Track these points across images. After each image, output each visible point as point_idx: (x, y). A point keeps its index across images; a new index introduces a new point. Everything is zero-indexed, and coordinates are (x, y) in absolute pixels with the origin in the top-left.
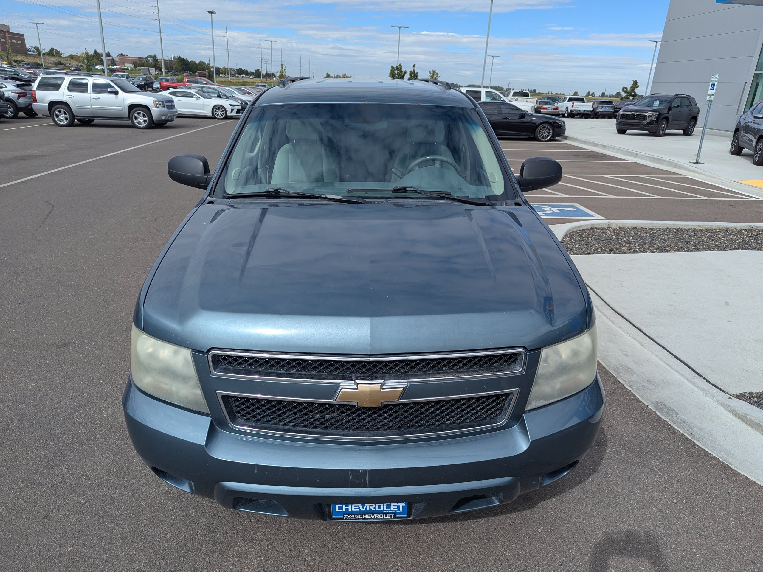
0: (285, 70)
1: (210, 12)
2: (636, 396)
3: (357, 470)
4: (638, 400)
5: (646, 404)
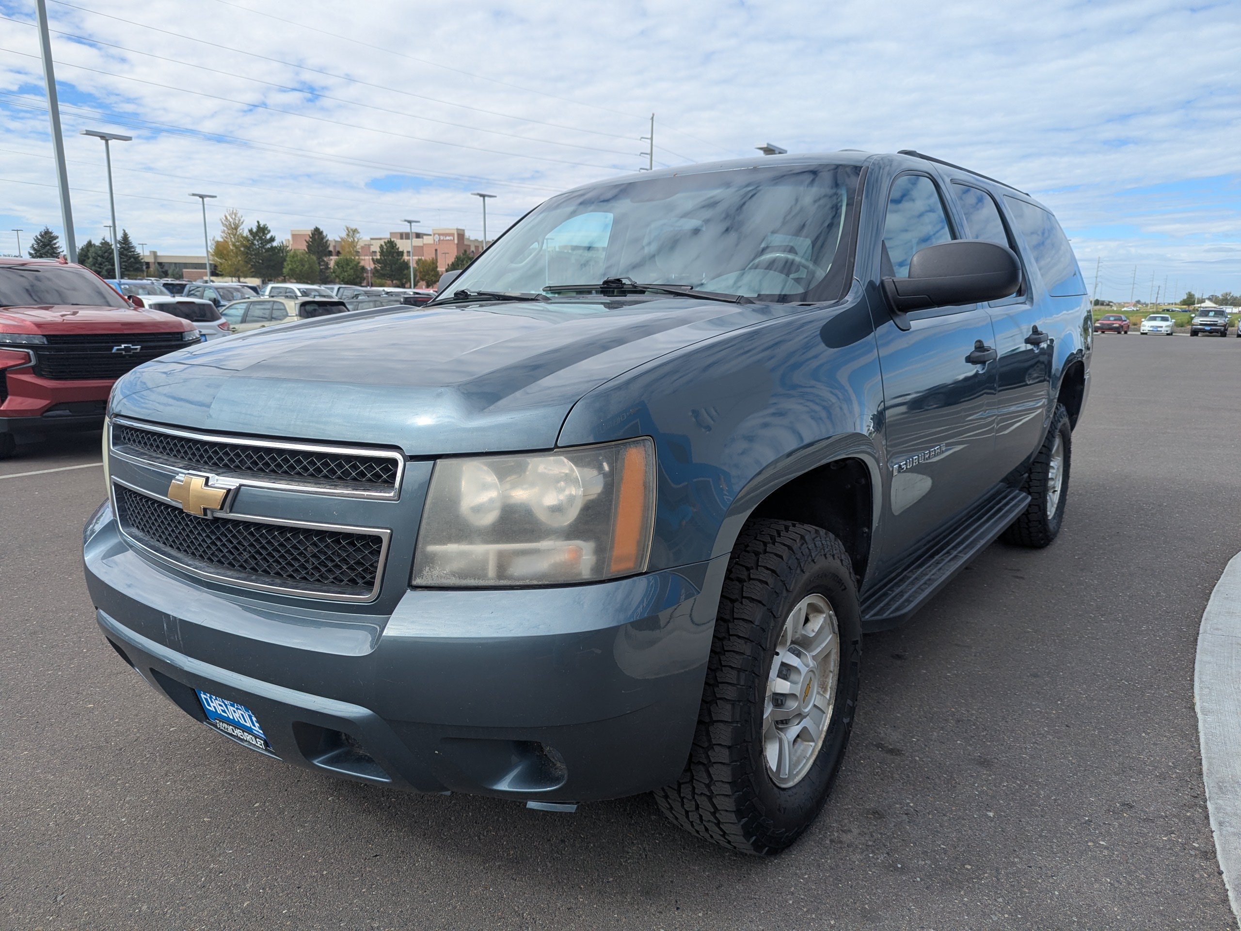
2: (1214, 846)
3: (168, 616)
4: (1209, 854)
5: (1222, 868)
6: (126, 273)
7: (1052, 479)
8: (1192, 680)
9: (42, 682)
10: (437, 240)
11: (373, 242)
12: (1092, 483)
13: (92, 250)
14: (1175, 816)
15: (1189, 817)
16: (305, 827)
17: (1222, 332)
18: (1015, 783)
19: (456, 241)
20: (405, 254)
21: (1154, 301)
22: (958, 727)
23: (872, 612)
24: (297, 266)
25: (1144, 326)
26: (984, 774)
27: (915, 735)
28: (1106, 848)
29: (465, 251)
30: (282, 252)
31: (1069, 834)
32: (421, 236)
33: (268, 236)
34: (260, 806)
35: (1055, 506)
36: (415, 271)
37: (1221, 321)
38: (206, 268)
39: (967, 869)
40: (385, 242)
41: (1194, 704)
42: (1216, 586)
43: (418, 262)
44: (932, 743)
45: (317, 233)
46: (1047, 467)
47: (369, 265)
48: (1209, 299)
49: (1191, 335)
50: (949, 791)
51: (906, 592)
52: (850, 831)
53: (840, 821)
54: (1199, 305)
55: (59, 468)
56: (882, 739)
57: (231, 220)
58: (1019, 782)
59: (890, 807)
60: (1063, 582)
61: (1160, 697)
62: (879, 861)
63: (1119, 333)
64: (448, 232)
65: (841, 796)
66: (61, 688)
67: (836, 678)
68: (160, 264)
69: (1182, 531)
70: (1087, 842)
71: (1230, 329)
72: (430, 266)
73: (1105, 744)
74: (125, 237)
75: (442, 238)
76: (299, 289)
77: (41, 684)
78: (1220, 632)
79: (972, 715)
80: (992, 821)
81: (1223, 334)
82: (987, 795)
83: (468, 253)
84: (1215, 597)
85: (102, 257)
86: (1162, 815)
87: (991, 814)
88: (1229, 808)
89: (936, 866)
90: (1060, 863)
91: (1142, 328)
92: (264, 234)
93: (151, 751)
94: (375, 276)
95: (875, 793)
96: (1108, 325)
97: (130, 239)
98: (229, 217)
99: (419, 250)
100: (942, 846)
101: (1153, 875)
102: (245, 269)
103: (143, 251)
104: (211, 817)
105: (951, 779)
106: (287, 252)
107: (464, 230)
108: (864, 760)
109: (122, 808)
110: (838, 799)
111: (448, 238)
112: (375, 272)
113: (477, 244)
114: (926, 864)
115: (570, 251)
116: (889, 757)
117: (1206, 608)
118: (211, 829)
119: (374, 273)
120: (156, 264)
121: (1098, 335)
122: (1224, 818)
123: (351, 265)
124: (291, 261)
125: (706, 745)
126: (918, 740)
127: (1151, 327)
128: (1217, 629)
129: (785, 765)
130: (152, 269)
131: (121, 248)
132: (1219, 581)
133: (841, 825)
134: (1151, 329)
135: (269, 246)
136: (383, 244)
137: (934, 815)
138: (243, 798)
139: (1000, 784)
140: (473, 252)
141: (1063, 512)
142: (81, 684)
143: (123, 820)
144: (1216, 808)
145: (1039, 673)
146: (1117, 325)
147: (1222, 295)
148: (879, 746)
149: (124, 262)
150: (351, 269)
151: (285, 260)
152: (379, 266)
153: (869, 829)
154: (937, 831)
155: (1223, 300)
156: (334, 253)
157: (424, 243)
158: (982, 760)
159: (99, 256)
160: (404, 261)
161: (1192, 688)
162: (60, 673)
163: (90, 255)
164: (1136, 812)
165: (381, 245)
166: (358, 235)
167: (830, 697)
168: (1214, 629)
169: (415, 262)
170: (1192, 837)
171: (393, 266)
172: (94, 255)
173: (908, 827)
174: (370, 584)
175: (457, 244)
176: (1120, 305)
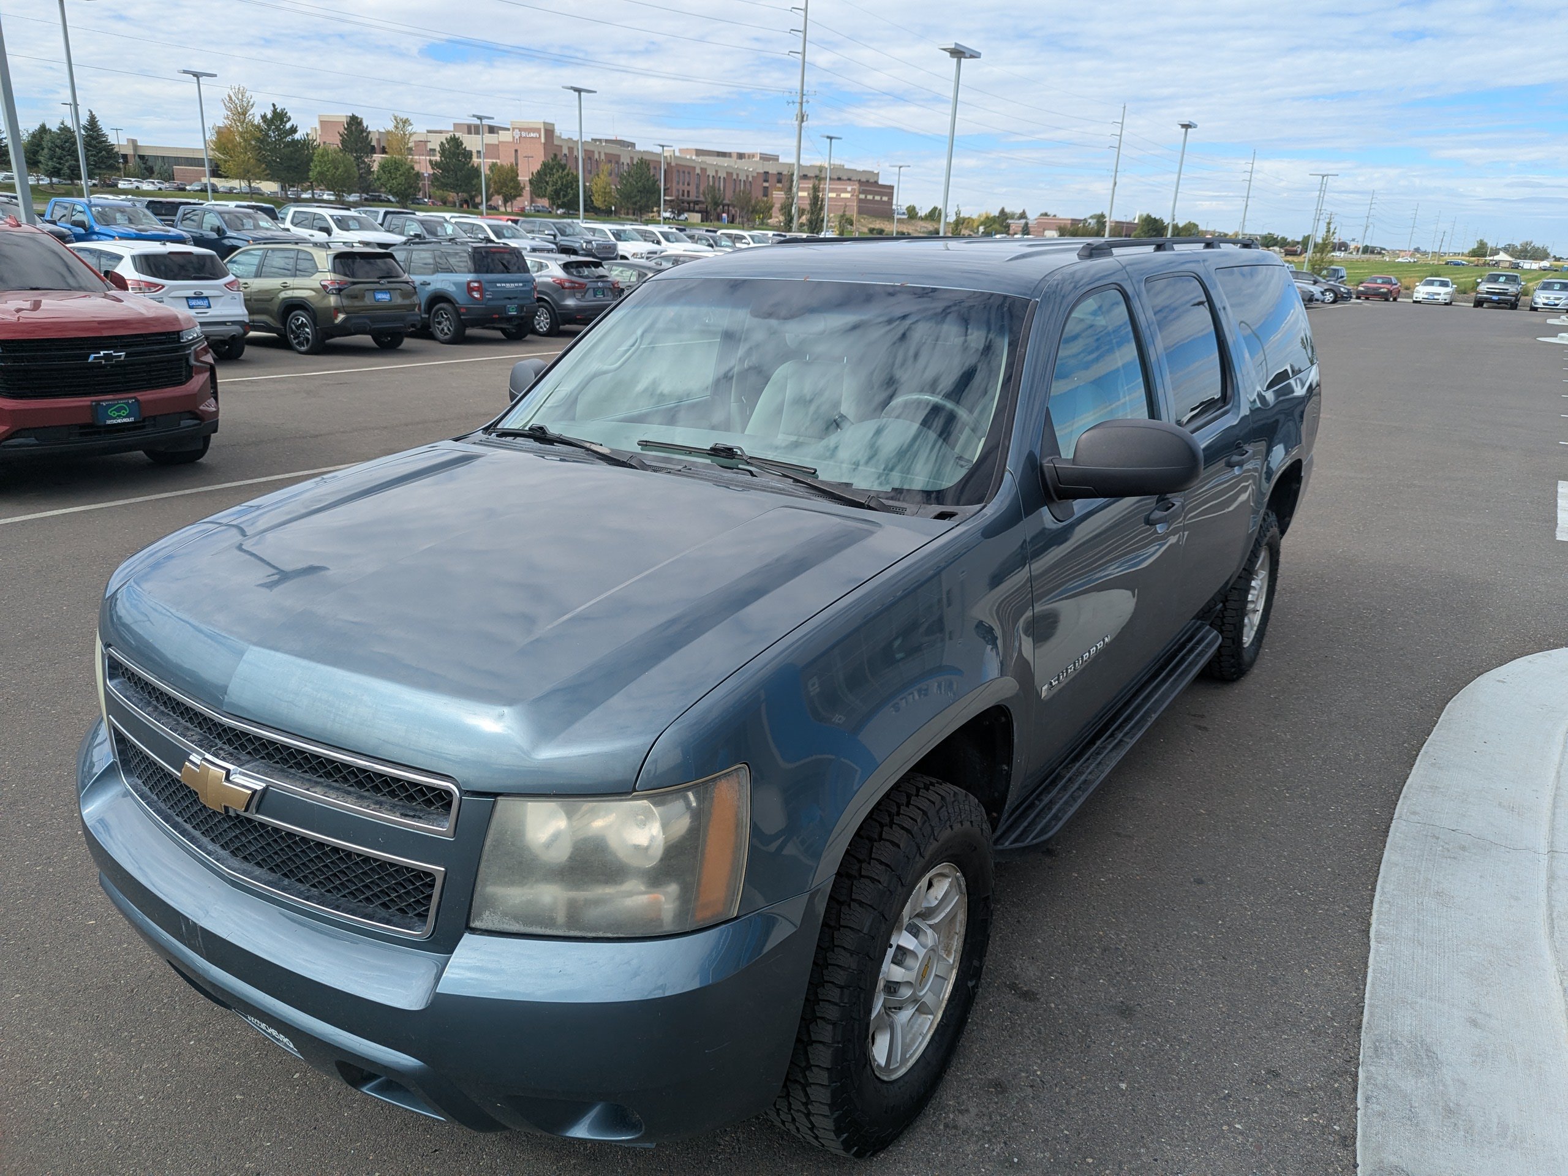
0: (1334, 233)
1: (1183, 126)
2: (1355, 1129)
3: (188, 919)
4: (1348, 1141)
5: (1358, 1161)
6: (97, 171)
7: (1252, 602)
8: (1374, 889)
9: (29, 884)
10: (517, 137)
11: (431, 137)
12: (1309, 572)
13: (47, 137)
14: (1321, 1088)
15: (1337, 1090)
16: (353, 1108)
17: (1512, 304)
18: (1155, 1040)
19: (543, 140)
20: (475, 155)
21: (1437, 250)
22: (1103, 959)
23: (1013, 837)
24: (328, 169)
25: (1418, 292)
26: (1123, 1028)
27: (1054, 971)
28: (1241, 1133)
29: (555, 155)
30: (308, 148)
31: (1204, 1114)
32: (496, 130)
33: (288, 125)
34: (300, 1078)
35: (1255, 628)
36: (488, 179)
37: (1512, 289)
38: (204, 166)
39: (1088, 1164)
40: (446, 139)
41: (1369, 925)
42: (1425, 745)
43: (493, 167)
44: (1072, 982)
45: (354, 123)
46: (1247, 589)
47: (426, 170)
48: (1506, 250)
49: (1474, 306)
50: (1082, 1052)
51: (1055, 803)
52: (967, 1111)
53: (958, 1097)
54: (1491, 258)
55: (25, 514)
56: (1017, 977)
57: (237, 101)
58: (1160, 1040)
59: (1015, 1076)
60: (1251, 736)
61: (1333, 915)
62: (995, 1153)
63: (1387, 300)
64: (532, 126)
65: (962, 1061)
66: (53, 893)
67: (962, 940)
68: (142, 157)
69: (1402, 655)
70: (1222, 1125)
71: (1523, 298)
72: (507, 173)
73: (1262, 985)
74: (93, 121)
75: (524, 134)
76: (332, 216)
77: (28, 888)
78: (1416, 818)
79: (1121, 941)
80: (1123, 1095)
81: (1514, 306)
82: (1123, 1058)
83: (559, 157)
84: (1421, 761)
85: (63, 149)
86: (1308, 1087)
87: (1123, 1086)
88: (1380, 1078)
89: (1055, 1160)
90: (1189, 1155)
91: (1415, 295)
92: (282, 121)
93: (169, 992)
94: (434, 186)
95: (1000, 1056)
96: (1374, 289)
97: (99, 123)
98: (234, 98)
99: (492, 150)
100: (1065, 1132)
101: (1285, 1169)
102: (257, 170)
103: (117, 139)
104: (244, 1094)
105: (1086, 1035)
106: (314, 148)
107: (553, 125)
108: (993, 1009)
109: (138, 1080)
110: (959, 1065)
111: (532, 135)
112: (434, 178)
113: (571, 145)
114: (1045, 1156)
115: (694, 157)
116: (1022, 1003)
117: (1407, 778)
118: (244, 1112)
119: (432, 182)
120: (137, 157)
121: (1360, 304)
122: (1372, 1091)
123: (402, 170)
124: (320, 161)
125: (803, 1064)
126: (1057, 978)
127: (1428, 293)
128: (1414, 813)
129: (897, 1054)
130: (131, 164)
131: (87, 137)
132: (1430, 737)
133: (958, 1103)
134: (1426, 296)
135: (289, 139)
136: (445, 142)
137: (1062, 1088)
138: (280, 1066)
139: (1139, 1042)
140: (565, 155)
141: (1264, 634)
142: (78, 888)
143: (141, 1098)
144: (1367, 1078)
145: (1204, 878)
146: (1385, 290)
147: (1521, 245)
148: (1013, 987)
149: (92, 155)
150: (401, 175)
151: (312, 160)
152: (438, 172)
153: (988, 1108)
154: (1062, 1111)
155: (1522, 251)
156: (378, 150)
157: (500, 140)
158: (1124, 1008)
159: (57, 146)
160: (473, 166)
161: (1372, 902)
162: (51, 870)
163: (44, 144)
164: (1281, 1083)
165: (442, 143)
166: (410, 128)
167: (954, 961)
168: (1411, 813)
169: (487, 168)
170: (1334, 1117)
171: (458, 173)
172: (50, 145)
173: (1031, 1105)
174: (423, 916)
175: (544, 144)
176: (1395, 254)
